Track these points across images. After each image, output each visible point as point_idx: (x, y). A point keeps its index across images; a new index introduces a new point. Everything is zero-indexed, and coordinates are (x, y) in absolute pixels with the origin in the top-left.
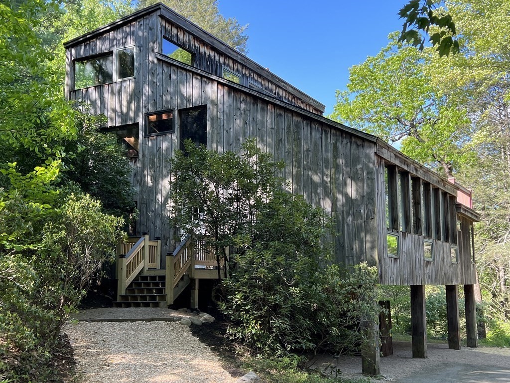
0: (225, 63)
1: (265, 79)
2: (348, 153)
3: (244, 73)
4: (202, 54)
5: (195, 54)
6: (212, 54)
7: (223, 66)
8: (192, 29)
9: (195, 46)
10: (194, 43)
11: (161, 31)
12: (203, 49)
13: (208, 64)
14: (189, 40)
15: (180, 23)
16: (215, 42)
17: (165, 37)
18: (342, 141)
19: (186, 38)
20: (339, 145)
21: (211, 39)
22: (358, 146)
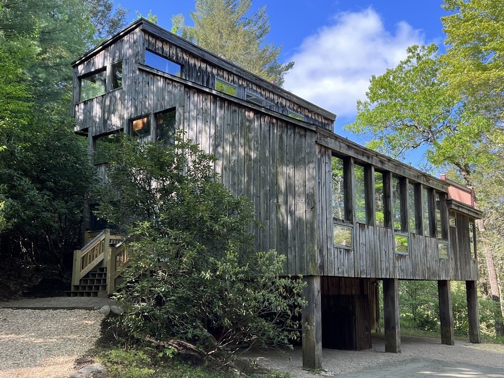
0: (218, 75)
1: (264, 89)
2: (292, 144)
3: (240, 83)
4: (191, 66)
5: (183, 65)
6: (204, 66)
7: (216, 77)
8: (179, 43)
9: (183, 58)
10: (182, 55)
11: (144, 44)
12: (192, 61)
13: (199, 74)
14: (176, 52)
15: (165, 37)
16: (206, 54)
17: (147, 49)
18: (287, 132)
19: (173, 51)
20: (284, 136)
21: (201, 52)
22: (301, 136)
